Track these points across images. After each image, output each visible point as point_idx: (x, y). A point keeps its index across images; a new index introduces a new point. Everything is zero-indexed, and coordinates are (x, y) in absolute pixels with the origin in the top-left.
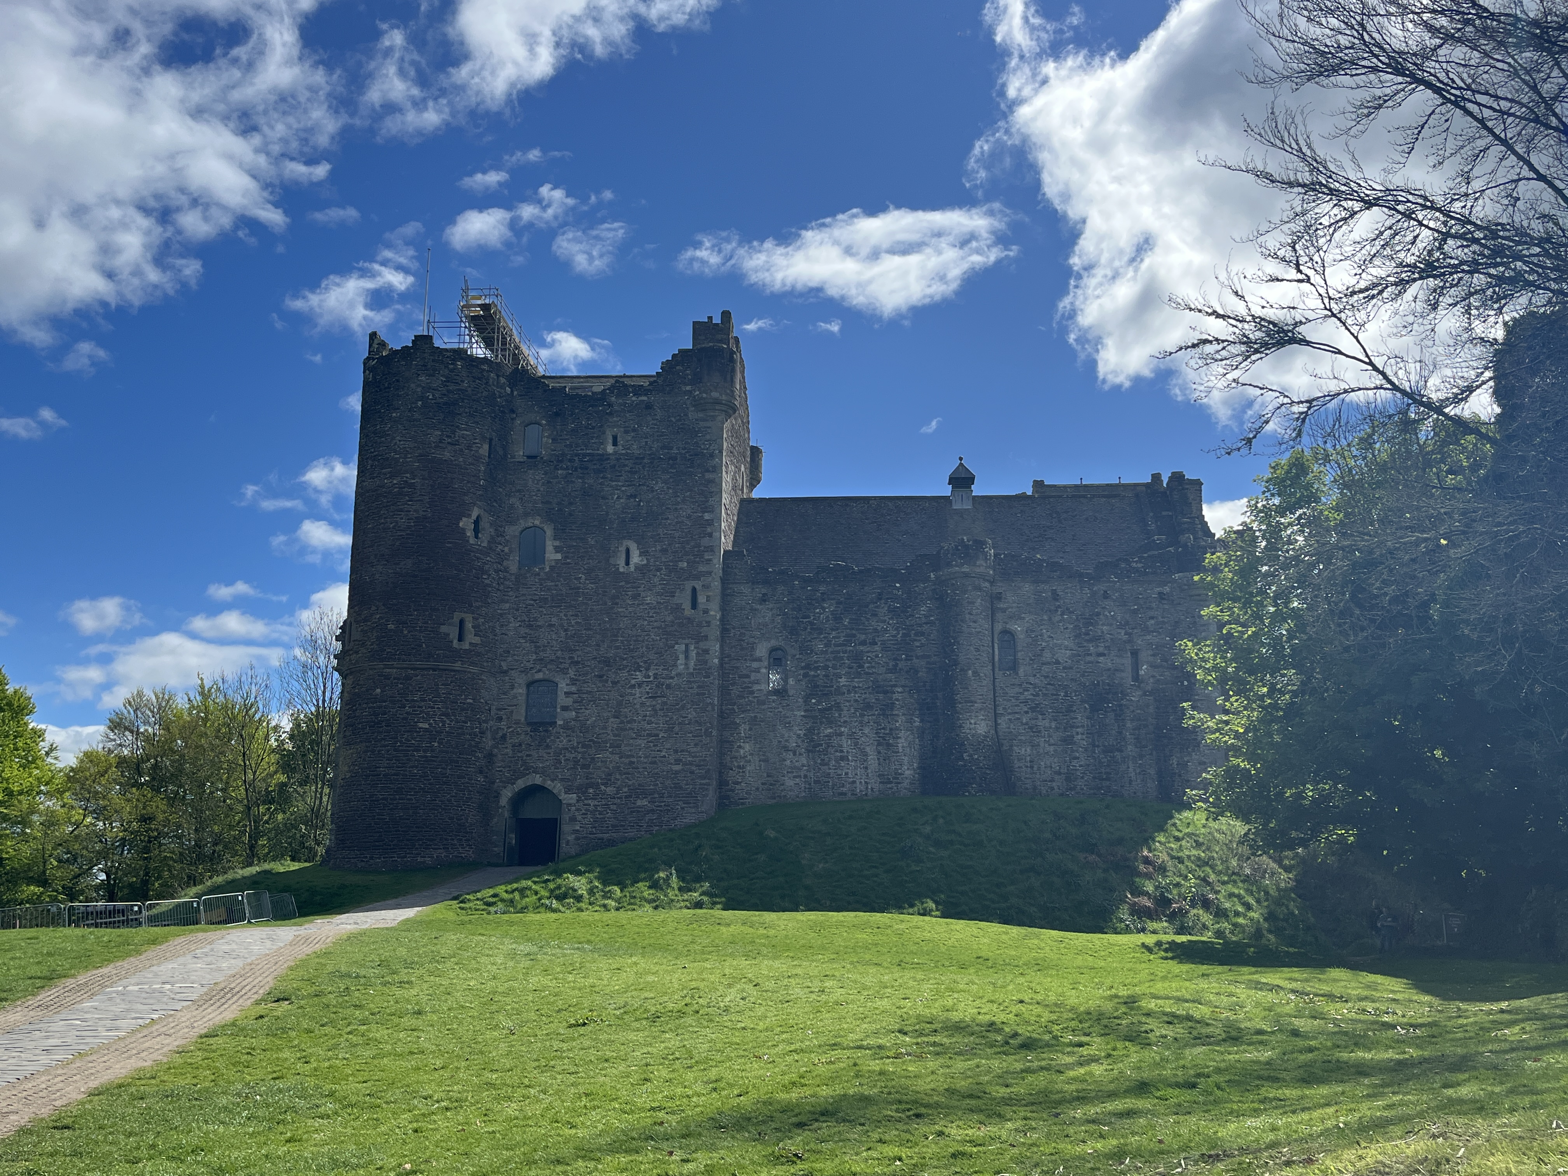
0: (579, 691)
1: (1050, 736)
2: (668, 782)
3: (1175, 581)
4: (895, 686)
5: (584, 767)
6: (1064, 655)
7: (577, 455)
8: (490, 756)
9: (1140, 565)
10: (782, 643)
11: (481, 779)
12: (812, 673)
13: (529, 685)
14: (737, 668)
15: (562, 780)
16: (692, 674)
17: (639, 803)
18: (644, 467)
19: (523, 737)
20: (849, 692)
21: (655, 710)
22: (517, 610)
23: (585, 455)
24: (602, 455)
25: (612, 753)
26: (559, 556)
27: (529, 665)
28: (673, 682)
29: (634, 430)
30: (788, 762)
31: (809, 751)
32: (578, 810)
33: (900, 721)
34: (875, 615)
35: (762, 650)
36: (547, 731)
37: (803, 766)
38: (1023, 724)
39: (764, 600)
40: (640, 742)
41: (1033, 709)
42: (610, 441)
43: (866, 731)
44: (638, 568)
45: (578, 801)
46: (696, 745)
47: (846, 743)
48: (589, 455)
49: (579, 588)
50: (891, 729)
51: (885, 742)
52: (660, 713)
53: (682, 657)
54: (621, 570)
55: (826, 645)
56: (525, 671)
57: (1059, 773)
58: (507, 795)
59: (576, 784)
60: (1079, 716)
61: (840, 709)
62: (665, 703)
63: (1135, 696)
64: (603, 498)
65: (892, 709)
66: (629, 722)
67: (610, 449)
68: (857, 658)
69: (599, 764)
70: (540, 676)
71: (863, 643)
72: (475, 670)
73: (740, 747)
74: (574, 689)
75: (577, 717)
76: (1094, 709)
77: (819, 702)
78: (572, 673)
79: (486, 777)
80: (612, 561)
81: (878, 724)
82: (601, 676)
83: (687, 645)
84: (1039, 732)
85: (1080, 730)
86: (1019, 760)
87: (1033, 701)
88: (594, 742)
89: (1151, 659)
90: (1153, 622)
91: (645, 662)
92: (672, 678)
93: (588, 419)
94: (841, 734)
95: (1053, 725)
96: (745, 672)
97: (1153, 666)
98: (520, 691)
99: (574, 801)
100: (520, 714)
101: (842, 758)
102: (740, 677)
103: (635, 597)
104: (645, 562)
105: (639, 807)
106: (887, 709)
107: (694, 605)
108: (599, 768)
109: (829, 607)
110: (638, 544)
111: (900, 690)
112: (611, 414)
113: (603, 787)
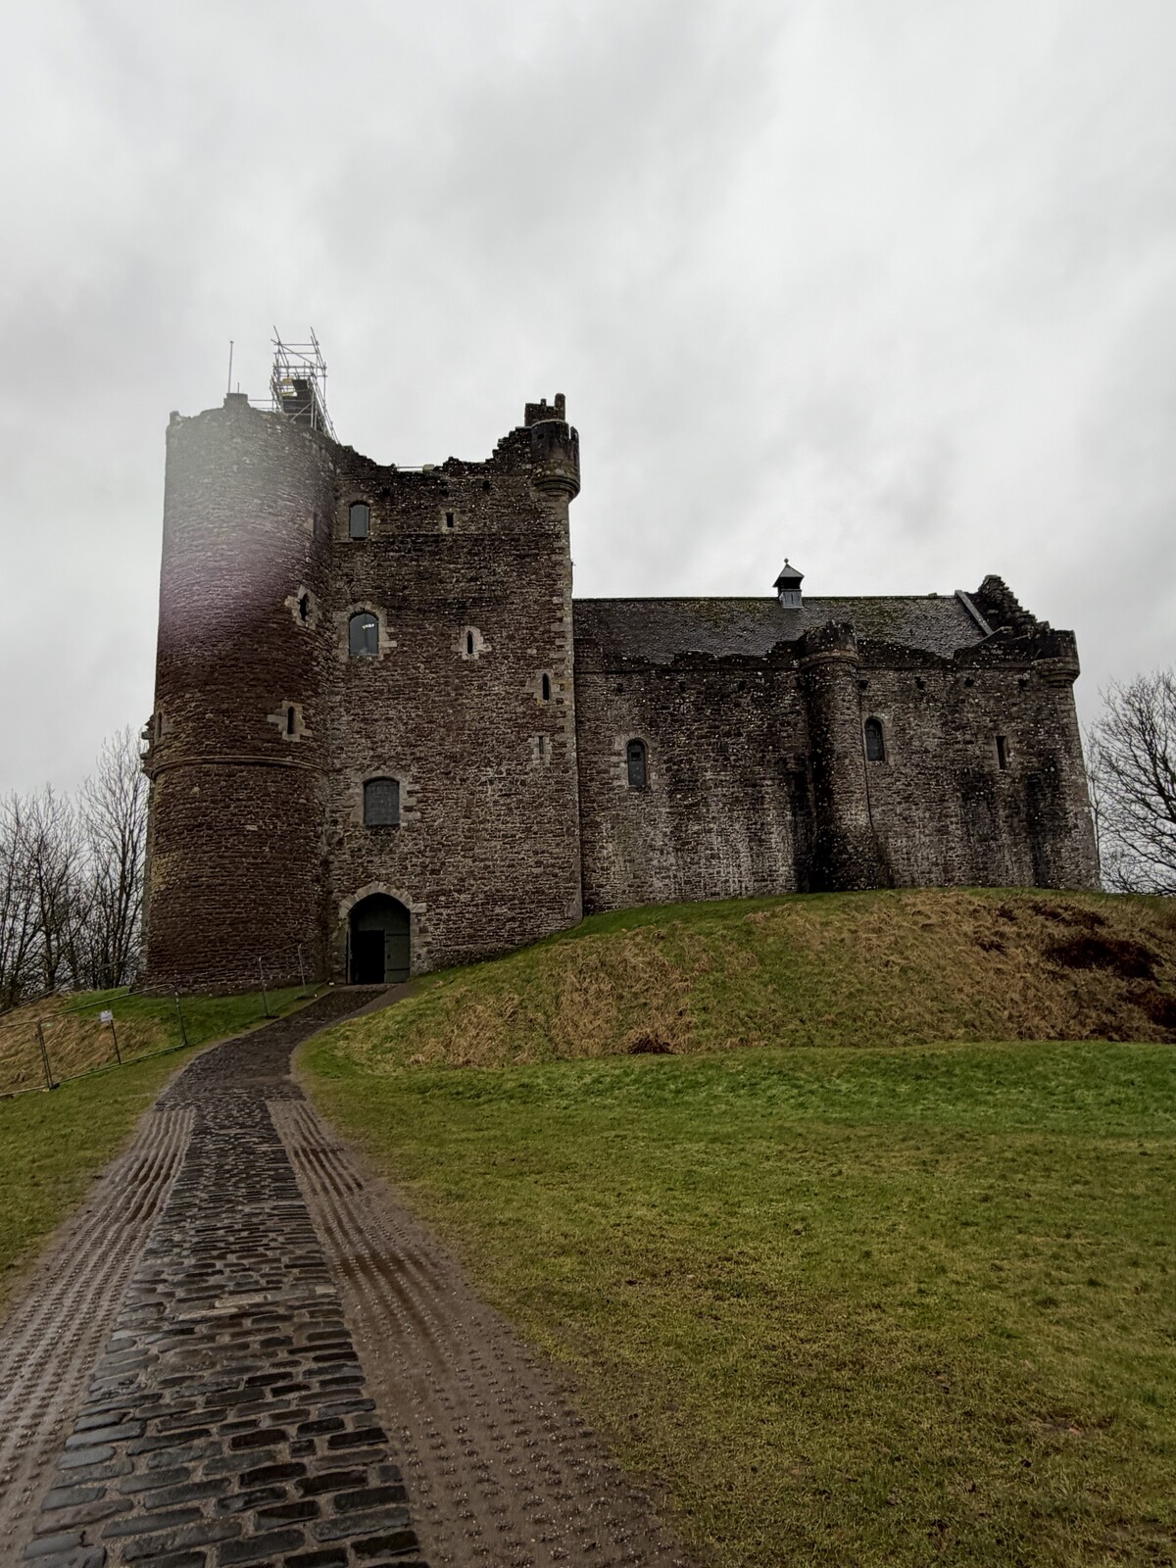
0: (424, 789)
1: (924, 827)
2: (529, 887)
3: (1033, 668)
4: (764, 779)
5: (433, 872)
6: (931, 744)
7: (410, 536)
8: (326, 863)
9: (1000, 652)
10: (641, 736)
11: (318, 888)
12: (676, 767)
13: (366, 784)
14: (596, 763)
15: (409, 888)
16: (548, 769)
17: (497, 910)
18: (484, 548)
19: (362, 841)
20: (716, 786)
21: (510, 809)
22: (350, 703)
23: (418, 536)
24: (438, 535)
25: (464, 857)
26: (394, 644)
27: (367, 762)
28: (529, 778)
29: (471, 511)
30: (655, 863)
31: (677, 850)
32: (429, 920)
33: (771, 816)
34: (737, 705)
35: (620, 743)
36: (389, 834)
37: (671, 865)
38: (896, 815)
39: (620, 690)
40: (493, 843)
41: (907, 799)
42: (445, 521)
43: (737, 826)
44: (481, 656)
45: (428, 911)
46: (558, 845)
47: (716, 841)
48: (423, 535)
49: (417, 678)
50: (762, 824)
51: (757, 839)
52: (515, 811)
53: (536, 750)
54: (465, 658)
55: (689, 738)
56: (362, 769)
57: (937, 865)
58: (346, 906)
59: (426, 891)
60: (952, 805)
61: (707, 805)
62: (521, 801)
63: (1005, 785)
64: (441, 582)
65: (762, 804)
66: (481, 823)
67: (445, 529)
68: (723, 750)
69: (451, 869)
70: (379, 773)
71: (728, 734)
72: (307, 765)
73: (602, 847)
74: (417, 787)
75: (423, 818)
76: (966, 798)
77: (685, 798)
78: (414, 770)
79: (323, 886)
80: (453, 648)
81: (748, 818)
82: (447, 774)
83: (541, 738)
84: (914, 822)
85: (954, 819)
86: (896, 852)
87: (905, 790)
88: (444, 846)
89: (1018, 746)
90: (1015, 709)
91: (496, 758)
92: (526, 774)
93: (421, 498)
94: (710, 831)
95: (927, 815)
96: (603, 767)
97: (1019, 752)
98: (357, 790)
99: (425, 911)
100: (358, 816)
101: (713, 857)
102: (598, 773)
103: (480, 688)
104: (490, 649)
105: (497, 915)
106: (757, 803)
107: (546, 695)
108: (451, 873)
109: (690, 697)
110: (482, 630)
111: (769, 783)
112: (445, 493)
113: (456, 895)
